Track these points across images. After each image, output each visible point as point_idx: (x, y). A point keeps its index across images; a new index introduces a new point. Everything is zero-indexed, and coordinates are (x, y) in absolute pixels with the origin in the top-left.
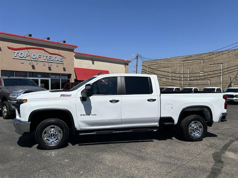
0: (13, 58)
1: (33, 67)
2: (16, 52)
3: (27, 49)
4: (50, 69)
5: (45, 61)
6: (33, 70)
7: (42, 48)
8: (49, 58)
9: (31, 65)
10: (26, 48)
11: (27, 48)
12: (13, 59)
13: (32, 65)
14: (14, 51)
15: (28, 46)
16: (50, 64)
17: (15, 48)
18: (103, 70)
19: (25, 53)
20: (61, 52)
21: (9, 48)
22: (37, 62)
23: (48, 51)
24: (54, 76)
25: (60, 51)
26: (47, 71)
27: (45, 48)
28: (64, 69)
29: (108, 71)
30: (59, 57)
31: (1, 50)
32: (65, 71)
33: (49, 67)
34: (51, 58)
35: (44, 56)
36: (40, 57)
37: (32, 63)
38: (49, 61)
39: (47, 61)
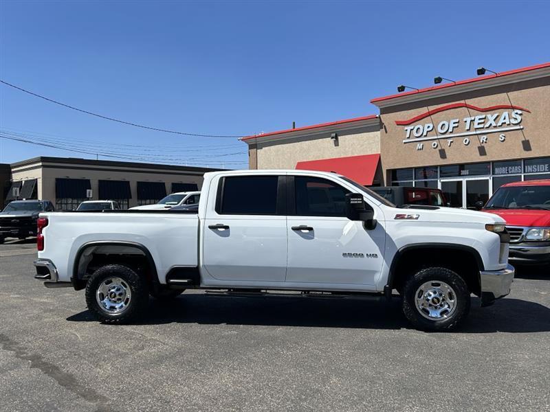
0: (404, 141)
1: (443, 154)
2: (409, 128)
3: (430, 115)
4: (482, 151)
5: (468, 133)
6: (441, 160)
7: (462, 102)
8: (479, 124)
9: (437, 149)
10: (427, 113)
11: (430, 114)
12: (405, 143)
13: (440, 150)
14: (406, 128)
15: (432, 108)
16: (483, 138)
17: (405, 120)
19: (425, 126)
20: (515, 97)
21: (399, 124)
22: (450, 141)
23: (476, 105)
24: (504, 170)
25: (513, 95)
26: (477, 158)
27: (469, 102)
28: (527, 146)
31: (386, 132)
32: (530, 150)
33: (479, 147)
34: (483, 121)
35: (466, 122)
36: (458, 126)
37: (439, 146)
38: (478, 132)
39: (475, 133)
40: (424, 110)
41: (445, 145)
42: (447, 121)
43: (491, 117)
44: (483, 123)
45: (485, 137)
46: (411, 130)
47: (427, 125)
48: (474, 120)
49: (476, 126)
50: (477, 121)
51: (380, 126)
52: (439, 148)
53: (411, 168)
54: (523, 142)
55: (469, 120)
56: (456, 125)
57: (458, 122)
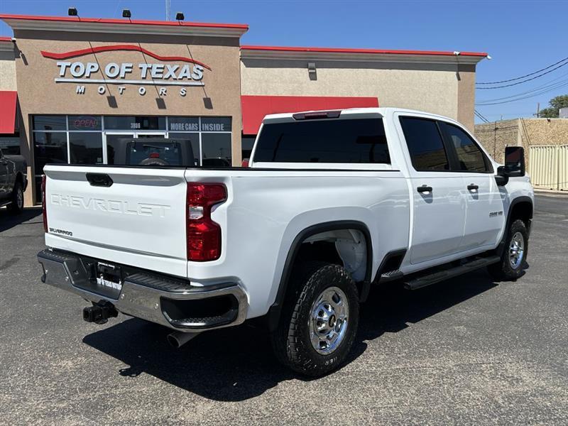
0: (56, 80)
1: (112, 102)
2: (64, 64)
3: (94, 53)
4: (161, 104)
5: (144, 82)
6: (111, 109)
7: (136, 44)
8: (157, 73)
9: (105, 95)
10: (89, 50)
11: (93, 51)
12: (57, 82)
13: (108, 97)
14: (59, 63)
15: (96, 44)
16: (162, 89)
17: (62, 52)
18: (356, 95)
19: (86, 65)
20: (195, 51)
21: (46, 55)
22: (122, 87)
24: (180, 126)
25: (193, 48)
26: (154, 111)
27: (144, 46)
28: (208, 104)
29: (376, 99)
30: (187, 66)
31: (26, 64)
32: (212, 108)
33: (157, 99)
34: (161, 71)
35: (141, 68)
36: (131, 72)
37: (107, 91)
38: (156, 82)
39: (152, 82)
40: (85, 45)
41: (115, 92)
42: (117, 63)
43: (171, 68)
44: (162, 73)
45: (165, 88)
46: (67, 66)
47: (89, 65)
48: (151, 68)
49: (154, 75)
50: (154, 70)
51: (15, 54)
52: (107, 94)
53: (65, 115)
54: (204, 99)
55: (145, 67)
56: (130, 70)
57: (131, 68)
